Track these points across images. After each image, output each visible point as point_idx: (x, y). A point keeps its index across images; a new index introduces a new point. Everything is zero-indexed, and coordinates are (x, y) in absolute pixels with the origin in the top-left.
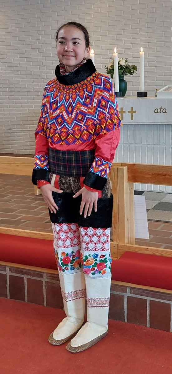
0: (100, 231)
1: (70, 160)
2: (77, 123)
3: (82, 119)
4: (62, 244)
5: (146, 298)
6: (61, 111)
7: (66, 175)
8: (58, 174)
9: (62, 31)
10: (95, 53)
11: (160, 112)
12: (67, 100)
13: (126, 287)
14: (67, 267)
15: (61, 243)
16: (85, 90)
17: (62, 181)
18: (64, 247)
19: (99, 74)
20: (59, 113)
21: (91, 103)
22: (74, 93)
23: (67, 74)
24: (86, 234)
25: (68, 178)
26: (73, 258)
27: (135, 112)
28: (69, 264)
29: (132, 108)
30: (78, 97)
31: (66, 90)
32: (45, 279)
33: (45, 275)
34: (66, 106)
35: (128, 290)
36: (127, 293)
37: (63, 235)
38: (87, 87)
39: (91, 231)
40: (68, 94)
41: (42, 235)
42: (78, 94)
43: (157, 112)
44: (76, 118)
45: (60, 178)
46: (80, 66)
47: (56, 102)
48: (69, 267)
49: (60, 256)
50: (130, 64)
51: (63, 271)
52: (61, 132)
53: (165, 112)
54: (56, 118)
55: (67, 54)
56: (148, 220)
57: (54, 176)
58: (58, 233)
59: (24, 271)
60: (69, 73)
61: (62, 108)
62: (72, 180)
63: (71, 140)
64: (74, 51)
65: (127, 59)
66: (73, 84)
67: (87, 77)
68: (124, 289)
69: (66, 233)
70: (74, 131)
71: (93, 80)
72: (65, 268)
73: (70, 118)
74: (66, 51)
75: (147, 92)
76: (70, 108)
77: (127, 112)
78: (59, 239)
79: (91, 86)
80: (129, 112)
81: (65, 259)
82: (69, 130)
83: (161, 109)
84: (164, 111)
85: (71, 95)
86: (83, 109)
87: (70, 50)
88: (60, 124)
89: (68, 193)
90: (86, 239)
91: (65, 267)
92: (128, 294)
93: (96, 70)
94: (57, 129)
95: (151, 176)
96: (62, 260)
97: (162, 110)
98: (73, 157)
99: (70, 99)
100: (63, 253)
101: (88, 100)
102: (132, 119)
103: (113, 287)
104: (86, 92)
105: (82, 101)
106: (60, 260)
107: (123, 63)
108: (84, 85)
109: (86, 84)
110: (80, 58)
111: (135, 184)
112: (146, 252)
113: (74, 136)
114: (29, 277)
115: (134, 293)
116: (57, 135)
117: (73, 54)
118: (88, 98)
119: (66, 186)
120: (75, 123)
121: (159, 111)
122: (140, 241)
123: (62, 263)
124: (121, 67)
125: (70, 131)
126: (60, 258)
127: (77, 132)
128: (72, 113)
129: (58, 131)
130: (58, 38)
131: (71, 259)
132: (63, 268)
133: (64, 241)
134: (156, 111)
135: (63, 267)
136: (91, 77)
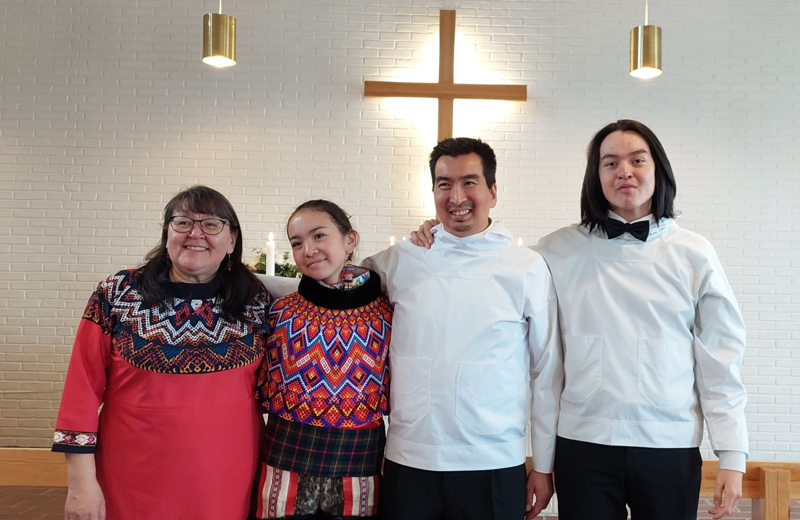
16: (368, 324)
22: (345, 326)
30: (354, 334)
38: (371, 320)
42: (353, 328)
44: (350, 374)
47: (300, 339)
54: (304, 369)
63: (333, 419)
79: (378, 321)
82: (332, 396)
86: (368, 359)
101: (375, 345)
104: (371, 329)
105: (365, 344)
108: (365, 315)
109: (368, 313)
113: (340, 412)
116: (304, 405)
118: (374, 340)
120: (347, 384)
125: (335, 399)
127: (347, 403)
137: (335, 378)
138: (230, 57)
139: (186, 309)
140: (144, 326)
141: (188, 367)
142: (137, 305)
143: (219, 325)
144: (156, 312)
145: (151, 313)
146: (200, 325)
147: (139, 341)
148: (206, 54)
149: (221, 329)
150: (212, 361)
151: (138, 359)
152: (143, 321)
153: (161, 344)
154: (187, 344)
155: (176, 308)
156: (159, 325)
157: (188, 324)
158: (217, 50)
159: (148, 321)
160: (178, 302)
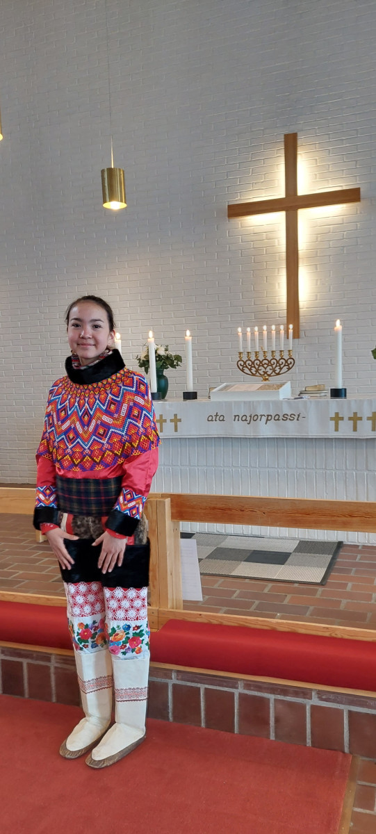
0: (132, 593)
1: (87, 493)
2: (97, 439)
3: (104, 433)
4: (79, 612)
5: (199, 685)
6: (73, 422)
7: (81, 513)
8: (70, 512)
9: (75, 309)
10: (121, 339)
11: (216, 420)
12: (81, 407)
13: (171, 670)
14: (87, 644)
15: (77, 610)
16: (108, 392)
17: (77, 523)
18: (82, 616)
19: (129, 372)
20: (71, 425)
21: (118, 410)
22: (92, 396)
23: (82, 368)
24: (112, 597)
25: (86, 519)
26: (95, 630)
27: (180, 420)
28: (90, 640)
29: (176, 415)
30: (97, 401)
31: (79, 391)
32: (53, 664)
33: (53, 657)
34: (80, 414)
35: (174, 675)
36: (172, 679)
37: (80, 599)
38: (111, 388)
39: (119, 592)
40: (82, 398)
41: (48, 599)
42: (97, 397)
43: (212, 420)
44: (95, 432)
45: (74, 519)
46: (101, 359)
47: (64, 409)
48: (90, 644)
49: (76, 629)
50: (172, 353)
51: (81, 649)
52: (74, 453)
53: (223, 420)
54: (67, 432)
55: (84, 341)
56: (201, 574)
57: (66, 515)
58: (73, 597)
59: (23, 652)
60: (85, 367)
61: (74, 418)
62: (90, 520)
63: (88, 465)
64: (94, 338)
65: (167, 346)
66: (91, 383)
67: (112, 374)
68: (167, 673)
69: (84, 595)
70: (92, 451)
71: (120, 379)
72: (83, 646)
73: (86, 432)
74: (83, 338)
75: (196, 393)
76: (86, 418)
77: (168, 421)
78: (75, 604)
79: (117, 388)
80: (171, 421)
81: (84, 632)
82: (85, 449)
83: (217, 415)
84: (221, 418)
85: (87, 399)
86: (106, 419)
87: (88, 336)
88: (71, 441)
89: (85, 539)
90: (113, 604)
91: (83, 644)
92: (174, 680)
93: (124, 365)
94: (68, 448)
95: (204, 511)
96: (78, 634)
97: (218, 417)
98: (92, 488)
99: (86, 404)
100: (81, 624)
101: (113, 407)
102: (176, 430)
103: (152, 672)
104: (110, 395)
105: (104, 408)
106: (76, 634)
107: (162, 352)
108: (107, 386)
109: (110, 384)
110: (102, 348)
111: (181, 522)
112: (199, 620)
113: (93, 459)
114: (30, 661)
115: (182, 680)
116: (68, 457)
117: (92, 342)
118: (112, 403)
119: (83, 529)
120: (94, 439)
121: (214, 419)
122: (189, 605)
123: (79, 639)
124: (159, 357)
125: (87, 451)
126: (76, 632)
127: (97, 453)
128: (88, 425)
129: (69, 450)
130: (70, 319)
131: (93, 632)
132: (81, 646)
133: (81, 607)
134: (210, 418)
135: (81, 643)
136: (118, 375)
137: (86, 436)
138: (121, 201)
148: (105, 201)
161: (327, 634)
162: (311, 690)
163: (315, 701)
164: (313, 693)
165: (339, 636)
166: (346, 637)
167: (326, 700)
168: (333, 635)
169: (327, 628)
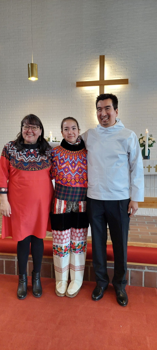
9: (65, 123)
20: (66, 166)
30: (78, 158)
31: (69, 153)
34: (71, 162)
54: (64, 168)
57: (63, 201)
64: (74, 133)
82: (72, 176)
87: (72, 133)
88: (66, 172)
104: (83, 157)
105: (82, 161)
117: (73, 135)
118: (84, 160)
120: (77, 173)
129: (65, 176)
137: (73, 171)
138: (36, 77)
139: (29, 152)
140: (18, 157)
141: (31, 169)
142: (15, 151)
143: (38, 157)
144: (21, 153)
145: (19, 153)
146: (33, 157)
147: (17, 161)
148: (29, 77)
149: (39, 158)
150: (37, 167)
151: (17, 166)
152: (17, 155)
153: (23, 162)
154: (30, 162)
155: (26, 152)
156: (22, 156)
157: (30, 156)
158: (32, 75)
159: (19, 156)
160: (26, 150)
161: (145, 246)
162: (145, 266)
163: (146, 270)
164: (146, 267)
165: (149, 247)
166: (152, 247)
167: (150, 269)
168: (147, 247)
169: (145, 244)
